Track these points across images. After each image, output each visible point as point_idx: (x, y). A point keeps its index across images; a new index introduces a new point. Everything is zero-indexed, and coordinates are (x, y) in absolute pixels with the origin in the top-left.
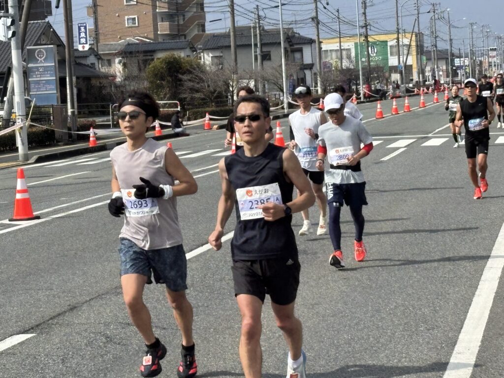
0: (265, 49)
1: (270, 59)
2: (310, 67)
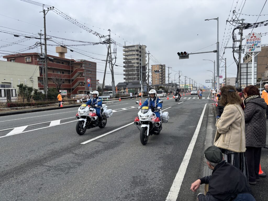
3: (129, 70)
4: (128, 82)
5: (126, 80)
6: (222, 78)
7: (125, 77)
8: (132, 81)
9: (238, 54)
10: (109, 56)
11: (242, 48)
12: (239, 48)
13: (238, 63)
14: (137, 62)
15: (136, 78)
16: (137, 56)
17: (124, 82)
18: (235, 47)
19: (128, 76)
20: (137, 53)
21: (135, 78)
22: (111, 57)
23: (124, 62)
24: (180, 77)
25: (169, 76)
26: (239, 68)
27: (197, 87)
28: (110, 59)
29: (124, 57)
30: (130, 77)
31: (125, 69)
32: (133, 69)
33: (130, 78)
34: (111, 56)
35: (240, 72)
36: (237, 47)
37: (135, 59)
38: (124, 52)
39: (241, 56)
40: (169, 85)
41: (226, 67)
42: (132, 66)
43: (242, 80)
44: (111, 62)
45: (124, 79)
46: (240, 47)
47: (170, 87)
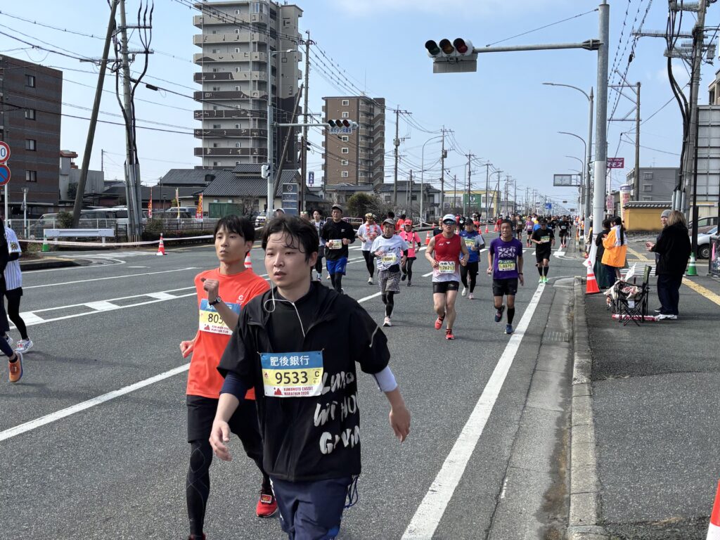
0: (413, 194)
1: (416, 199)
2: (437, 205)
3: (220, 113)
4: (216, 168)
5: (206, 158)
6: (622, 167)
7: (199, 143)
8: (231, 163)
9: (689, 67)
10: (116, 43)
11: (705, 40)
12: (691, 41)
13: (686, 105)
14: (258, 79)
15: (253, 150)
16: (257, 54)
17: (198, 168)
18: (678, 36)
19: (216, 142)
20: (257, 37)
21: (245, 151)
22: (125, 47)
23: (197, 77)
24: (445, 156)
25: (396, 150)
26: (692, 126)
27: (518, 203)
28: (120, 56)
29: (200, 50)
30: (223, 145)
31: (199, 106)
32: (237, 112)
33: (226, 151)
34: (125, 40)
35: (692, 144)
36: (686, 36)
37: (251, 65)
38: (200, 32)
39: (699, 74)
40: (399, 189)
41: (639, 120)
42: (236, 97)
43: (700, 180)
44: (126, 68)
45: (198, 152)
46: (698, 33)
47: (403, 200)
